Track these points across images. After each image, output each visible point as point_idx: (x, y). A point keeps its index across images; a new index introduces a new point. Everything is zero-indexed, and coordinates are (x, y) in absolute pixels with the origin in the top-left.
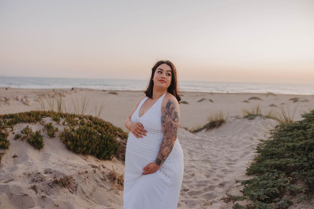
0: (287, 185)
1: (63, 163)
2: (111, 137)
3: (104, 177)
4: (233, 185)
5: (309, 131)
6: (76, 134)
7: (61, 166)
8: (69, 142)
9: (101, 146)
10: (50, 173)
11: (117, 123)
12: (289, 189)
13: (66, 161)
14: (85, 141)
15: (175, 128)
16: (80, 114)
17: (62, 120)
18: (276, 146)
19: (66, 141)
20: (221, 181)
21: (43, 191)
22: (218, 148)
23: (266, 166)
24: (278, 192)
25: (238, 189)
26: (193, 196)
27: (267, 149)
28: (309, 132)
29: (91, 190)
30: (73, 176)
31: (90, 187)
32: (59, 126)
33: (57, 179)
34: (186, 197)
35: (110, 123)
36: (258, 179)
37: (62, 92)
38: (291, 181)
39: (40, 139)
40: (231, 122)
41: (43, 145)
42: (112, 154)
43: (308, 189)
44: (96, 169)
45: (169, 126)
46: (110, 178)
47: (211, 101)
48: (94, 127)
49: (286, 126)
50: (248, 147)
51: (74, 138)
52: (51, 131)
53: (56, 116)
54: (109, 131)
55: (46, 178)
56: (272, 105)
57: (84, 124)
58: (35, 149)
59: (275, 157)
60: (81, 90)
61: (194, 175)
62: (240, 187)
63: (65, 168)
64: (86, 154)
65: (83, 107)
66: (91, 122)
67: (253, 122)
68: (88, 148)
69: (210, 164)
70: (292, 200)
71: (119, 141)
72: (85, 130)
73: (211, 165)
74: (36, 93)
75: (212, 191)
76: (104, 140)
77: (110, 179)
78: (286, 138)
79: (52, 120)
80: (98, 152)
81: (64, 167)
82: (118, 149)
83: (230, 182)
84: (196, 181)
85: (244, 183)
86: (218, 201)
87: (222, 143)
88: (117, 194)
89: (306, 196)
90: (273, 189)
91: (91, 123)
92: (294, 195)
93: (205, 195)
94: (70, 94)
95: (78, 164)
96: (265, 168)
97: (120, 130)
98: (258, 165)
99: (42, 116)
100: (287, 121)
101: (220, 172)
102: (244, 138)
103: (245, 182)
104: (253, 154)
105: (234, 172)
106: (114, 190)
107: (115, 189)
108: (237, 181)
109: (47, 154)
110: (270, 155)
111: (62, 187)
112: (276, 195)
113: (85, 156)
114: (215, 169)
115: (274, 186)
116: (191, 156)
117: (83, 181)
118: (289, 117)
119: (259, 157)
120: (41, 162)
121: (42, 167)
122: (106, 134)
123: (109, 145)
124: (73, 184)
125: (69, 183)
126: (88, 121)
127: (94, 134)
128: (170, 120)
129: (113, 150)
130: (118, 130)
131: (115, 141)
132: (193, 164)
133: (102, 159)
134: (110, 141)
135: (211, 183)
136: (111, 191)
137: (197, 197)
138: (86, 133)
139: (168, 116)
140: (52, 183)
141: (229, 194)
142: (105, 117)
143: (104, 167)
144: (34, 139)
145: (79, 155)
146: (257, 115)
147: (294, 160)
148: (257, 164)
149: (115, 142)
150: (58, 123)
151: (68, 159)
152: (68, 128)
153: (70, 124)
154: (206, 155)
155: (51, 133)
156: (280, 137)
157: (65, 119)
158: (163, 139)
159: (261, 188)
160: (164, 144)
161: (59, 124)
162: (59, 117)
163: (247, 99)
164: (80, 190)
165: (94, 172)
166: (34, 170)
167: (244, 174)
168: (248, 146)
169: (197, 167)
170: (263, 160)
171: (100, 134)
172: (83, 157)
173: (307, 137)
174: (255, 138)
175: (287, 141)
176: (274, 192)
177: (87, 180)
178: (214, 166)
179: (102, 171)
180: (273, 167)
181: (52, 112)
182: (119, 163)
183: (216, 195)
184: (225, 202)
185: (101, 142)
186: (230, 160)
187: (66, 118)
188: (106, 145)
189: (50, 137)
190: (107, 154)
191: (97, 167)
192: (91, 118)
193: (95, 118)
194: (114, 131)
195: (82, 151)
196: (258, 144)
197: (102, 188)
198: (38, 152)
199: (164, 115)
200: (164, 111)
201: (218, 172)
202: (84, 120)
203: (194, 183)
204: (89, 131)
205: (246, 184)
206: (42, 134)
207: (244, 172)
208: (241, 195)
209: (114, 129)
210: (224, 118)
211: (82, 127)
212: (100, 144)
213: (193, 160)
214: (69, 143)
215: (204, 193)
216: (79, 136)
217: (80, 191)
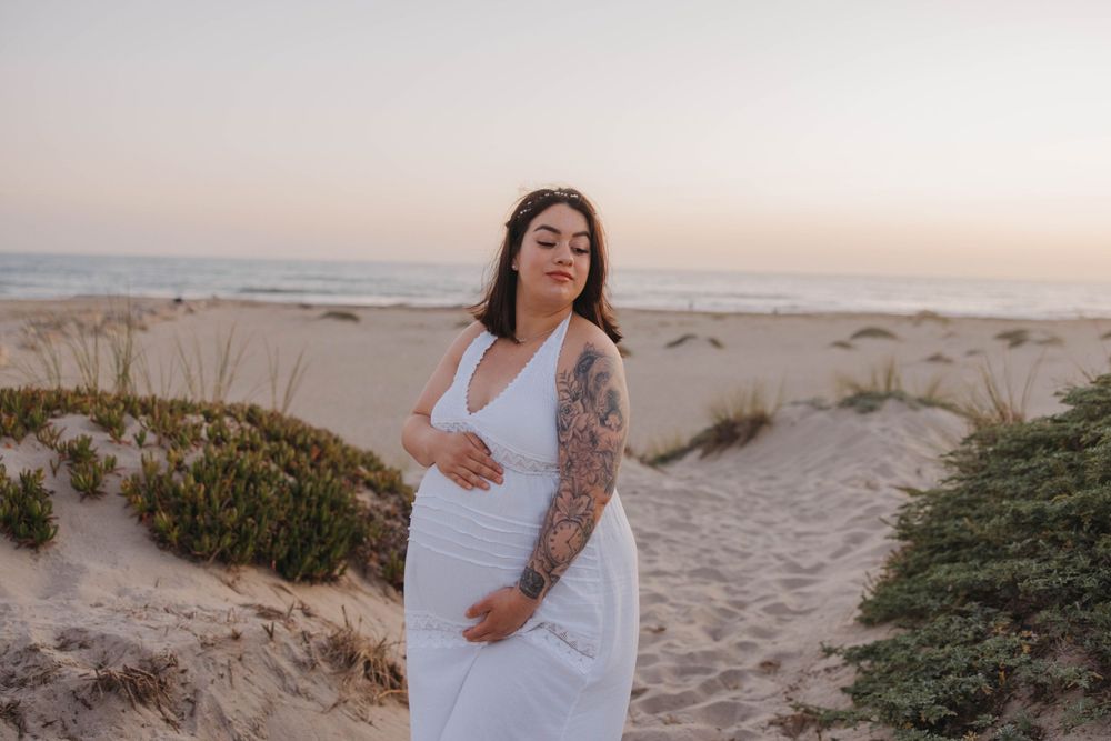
0: (1020, 664)
1: (139, 604)
2: (336, 491)
3: (308, 652)
4: (812, 665)
5: (1093, 455)
6: (192, 482)
7: (130, 614)
8: (164, 515)
9: (296, 528)
10: (82, 646)
11: (357, 430)
12: (1030, 678)
13: (150, 592)
14: (228, 511)
15: (605, 452)
16: (209, 399)
17: (133, 427)
18: (969, 511)
19: (152, 511)
20: (767, 649)
21: (51, 723)
22: (749, 524)
23: (937, 590)
24: (988, 689)
25: (830, 679)
26: (663, 715)
27: (935, 524)
28: (1093, 459)
29: (255, 709)
30: (181, 654)
31: (251, 697)
32: (119, 449)
33: (112, 670)
34: (637, 719)
35: (329, 434)
36: (908, 642)
37: (134, 314)
38: (1032, 647)
39: (38, 505)
40: (793, 424)
41: (52, 531)
42: (340, 559)
43: (1098, 676)
44: (277, 624)
45: (583, 446)
46: (332, 656)
47: (715, 343)
48: (265, 452)
49: (1004, 436)
50: (861, 518)
51: (184, 498)
52: (86, 471)
53: (108, 407)
54: (328, 467)
55: (64, 670)
56: (936, 358)
57: (224, 440)
58: (17, 548)
59: (968, 557)
60: (214, 302)
61: (662, 630)
62: (840, 674)
63: (147, 623)
64: (236, 564)
65: (222, 373)
66: (254, 430)
67: (874, 423)
68: (242, 538)
69: (723, 585)
70: (1043, 721)
71: (368, 506)
72: (231, 462)
73: (727, 589)
74: (23, 315)
75: (735, 694)
76: (309, 504)
77: (332, 660)
78: (1008, 483)
79: (92, 424)
80: (285, 552)
81: (140, 618)
82: (365, 539)
83: (801, 653)
84: (672, 654)
85: (854, 656)
86: (759, 732)
87: (763, 502)
88: (362, 723)
89: (1094, 702)
90: (971, 679)
91: (252, 437)
92: (1047, 702)
93: (707, 708)
94: (167, 319)
95: (198, 606)
96: (934, 598)
97: (372, 461)
98: (906, 587)
99: (50, 409)
100: (1004, 419)
101: (759, 616)
102: (844, 482)
103: (857, 651)
104: (880, 544)
105: (815, 615)
106: (349, 703)
107: (356, 703)
108: (830, 648)
109: (68, 564)
110: (948, 548)
111: (133, 706)
112: (981, 704)
113: (228, 571)
114: (742, 605)
115: (971, 670)
116: (648, 557)
117: (222, 676)
118: (1011, 403)
119: (906, 555)
120: (45, 602)
121: (50, 622)
122: (317, 478)
123: (328, 520)
124: (181, 690)
125: (163, 685)
126: (242, 429)
127: (264, 479)
128: (587, 421)
129: (346, 542)
130: (364, 462)
131: (351, 506)
132: (657, 586)
133: (298, 578)
134: (333, 507)
135: (728, 660)
136: (336, 711)
137: (679, 717)
138: (232, 476)
139: (581, 407)
140: (89, 689)
141: (800, 701)
142: (313, 411)
143: (308, 615)
144: (12, 506)
145: (205, 567)
146: (888, 395)
147: (1045, 566)
148: (902, 584)
149: (354, 511)
150: (117, 439)
151: (156, 586)
152: (158, 456)
153: (166, 442)
154: (707, 551)
155: (88, 483)
156: (983, 477)
157: (145, 424)
158: (559, 494)
159: (925, 678)
160: (558, 513)
161: (120, 443)
162: (121, 415)
163: (844, 336)
164: (209, 712)
165: (266, 635)
166: (14, 637)
167: (851, 622)
168: (859, 512)
169: (673, 600)
170: (922, 567)
171: (291, 480)
172: (223, 574)
173: (1085, 477)
174: (882, 481)
175: (1012, 492)
176: (973, 691)
177: (238, 671)
178: (735, 593)
179: (299, 630)
180: (962, 594)
181: (92, 392)
182: (369, 595)
183: (751, 708)
184: (785, 735)
185: (295, 509)
186: (796, 568)
187: (149, 417)
188: (317, 523)
189: (83, 497)
190: (320, 558)
191: (279, 614)
192: (252, 415)
193: (272, 415)
194: (346, 467)
195: (218, 551)
196: (903, 507)
197: (301, 702)
198: (31, 561)
199: (566, 403)
200: (565, 387)
201: (754, 616)
202: (224, 423)
203: (665, 664)
204: (245, 466)
205: (860, 658)
206: (47, 483)
207: (851, 614)
208: (845, 703)
209: (345, 456)
210: (769, 409)
211: (215, 452)
212: (290, 518)
213: (658, 573)
214: (163, 519)
215: (703, 701)
216: (203, 488)
217: (208, 716)
